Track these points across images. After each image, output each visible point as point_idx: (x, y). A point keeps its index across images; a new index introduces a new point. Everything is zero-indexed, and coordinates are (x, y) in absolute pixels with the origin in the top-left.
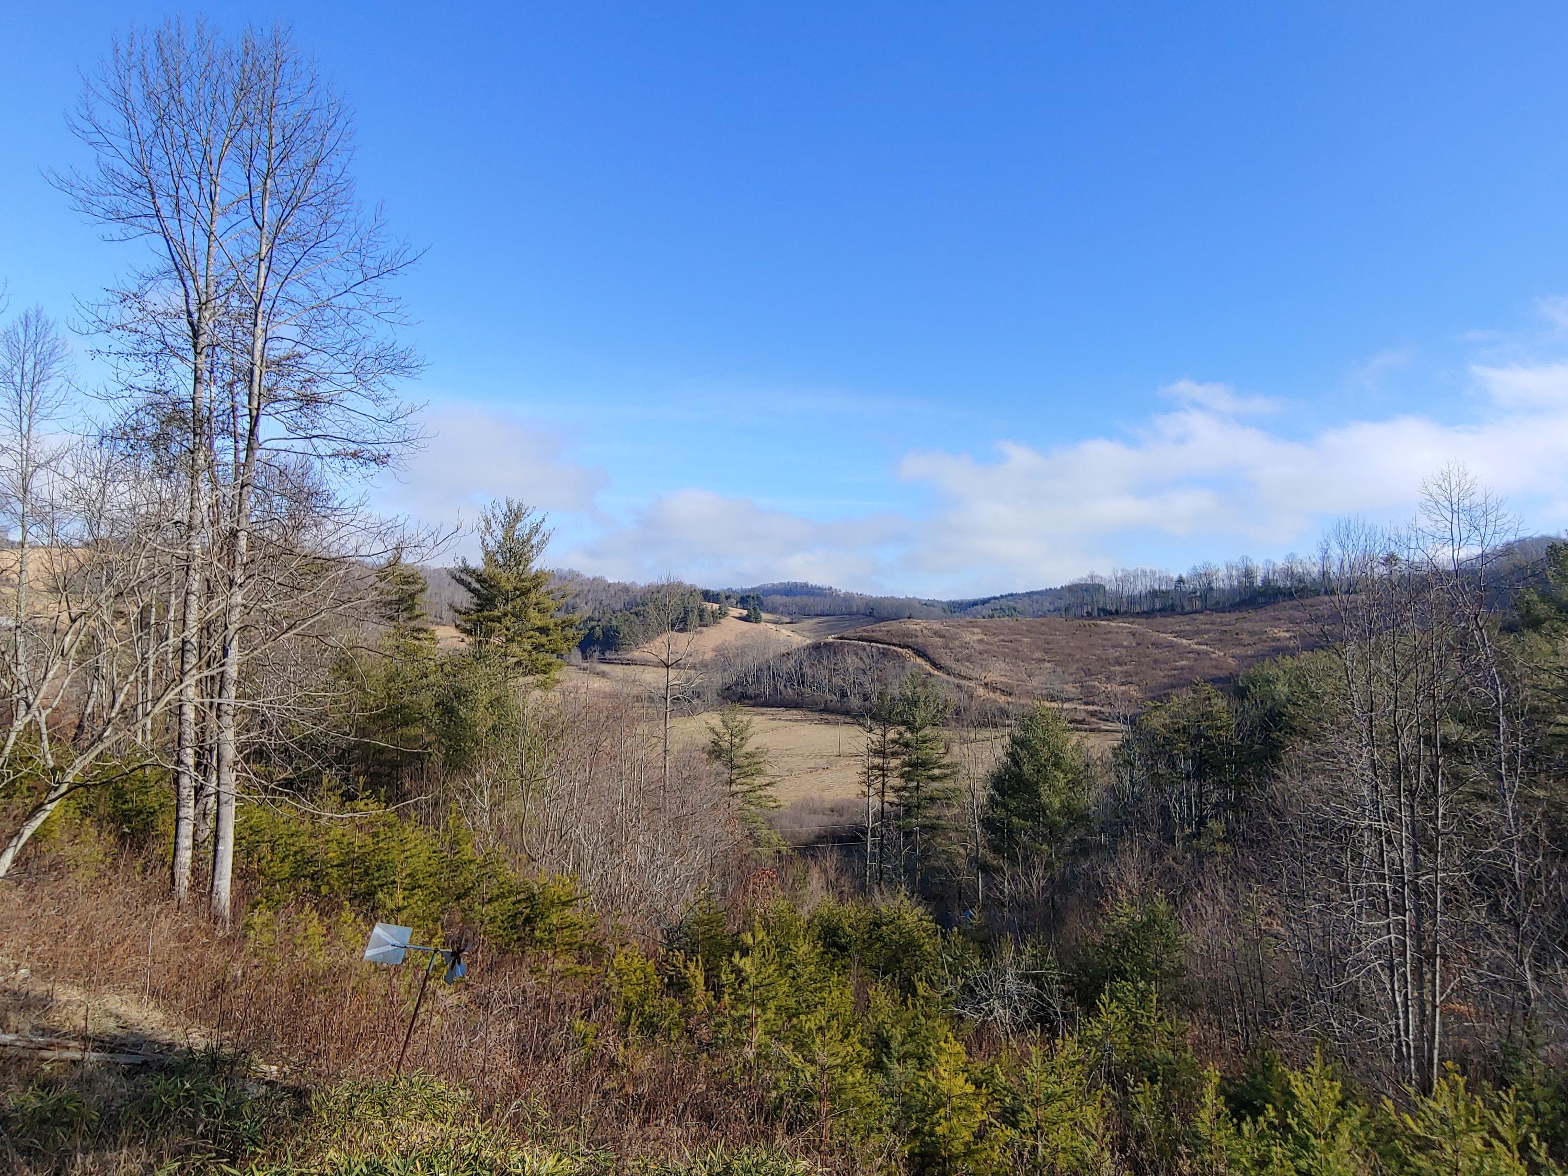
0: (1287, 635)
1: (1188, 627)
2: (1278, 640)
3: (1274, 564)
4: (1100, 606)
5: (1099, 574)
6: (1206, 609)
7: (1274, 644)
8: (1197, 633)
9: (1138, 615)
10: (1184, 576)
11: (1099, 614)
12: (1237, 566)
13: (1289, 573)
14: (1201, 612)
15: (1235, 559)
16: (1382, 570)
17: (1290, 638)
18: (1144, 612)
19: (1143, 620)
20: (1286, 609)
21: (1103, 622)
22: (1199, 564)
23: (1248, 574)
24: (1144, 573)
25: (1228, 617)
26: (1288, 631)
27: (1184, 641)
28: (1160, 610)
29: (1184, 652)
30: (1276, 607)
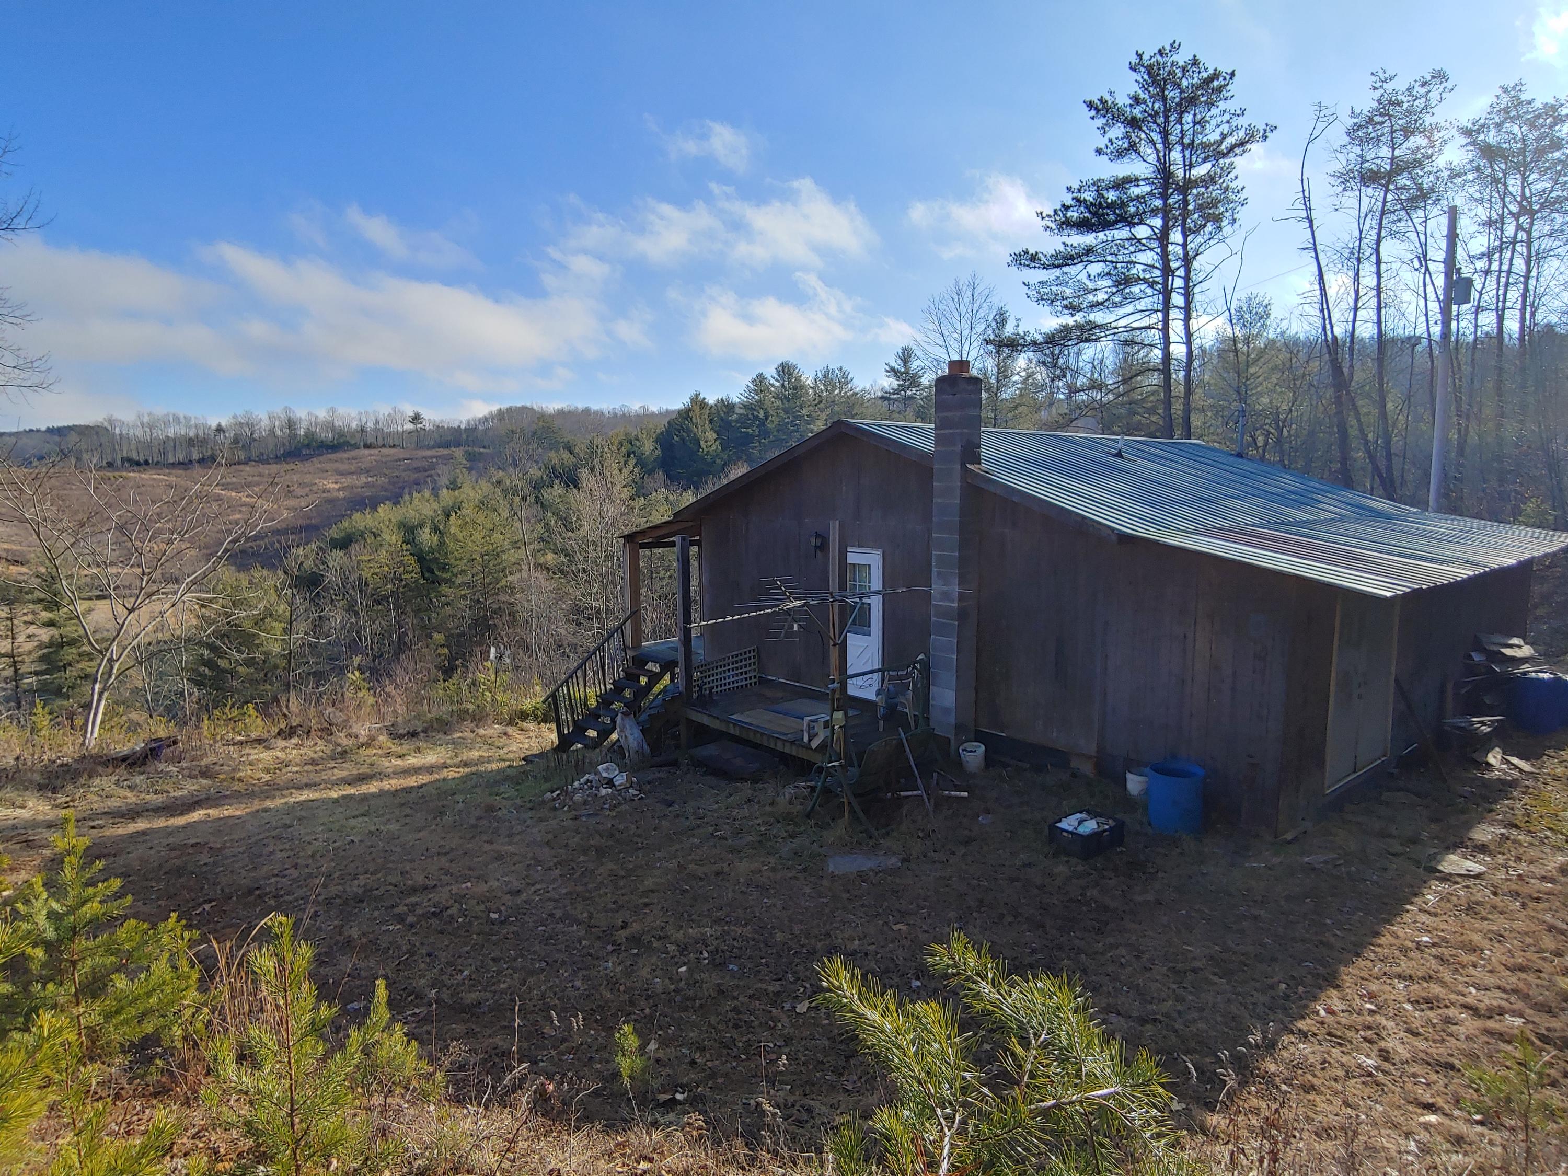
0: (336, 486)
1: (234, 480)
2: (329, 491)
3: (316, 417)
4: (125, 455)
5: (119, 418)
6: (251, 460)
7: (325, 495)
8: (249, 485)
9: (173, 465)
10: (223, 424)
11: (123, 463)
12: (279, 417)
13: (329, 425)
14: (246, 463)
15: (278, 410)
16: (409, 426)
17: (339, 489)
18: (180, 463)
19: (181, 472)
20: (329, 461)
21: (131, 474)
22: (240, 412)
23: (291, 424)
24: (177, 419)
25: (274, 468)
26: (336, 483)
27: (233, 494)
28: (199, 461)
29: (233, 506)
30: (321, 458)
